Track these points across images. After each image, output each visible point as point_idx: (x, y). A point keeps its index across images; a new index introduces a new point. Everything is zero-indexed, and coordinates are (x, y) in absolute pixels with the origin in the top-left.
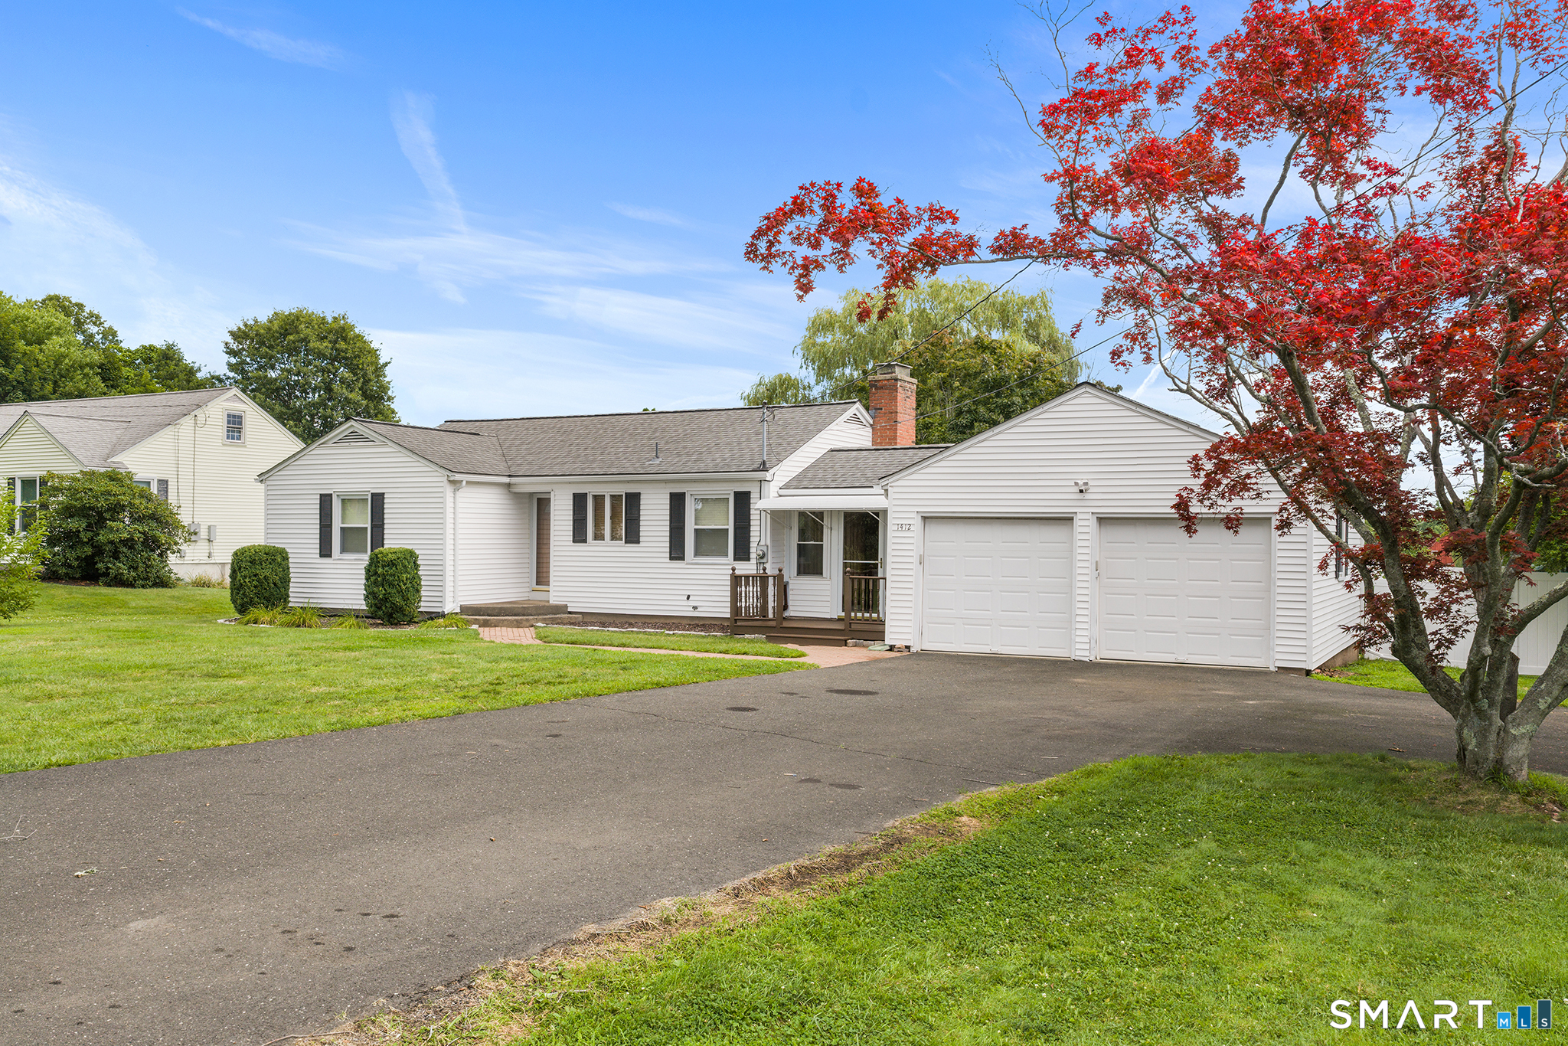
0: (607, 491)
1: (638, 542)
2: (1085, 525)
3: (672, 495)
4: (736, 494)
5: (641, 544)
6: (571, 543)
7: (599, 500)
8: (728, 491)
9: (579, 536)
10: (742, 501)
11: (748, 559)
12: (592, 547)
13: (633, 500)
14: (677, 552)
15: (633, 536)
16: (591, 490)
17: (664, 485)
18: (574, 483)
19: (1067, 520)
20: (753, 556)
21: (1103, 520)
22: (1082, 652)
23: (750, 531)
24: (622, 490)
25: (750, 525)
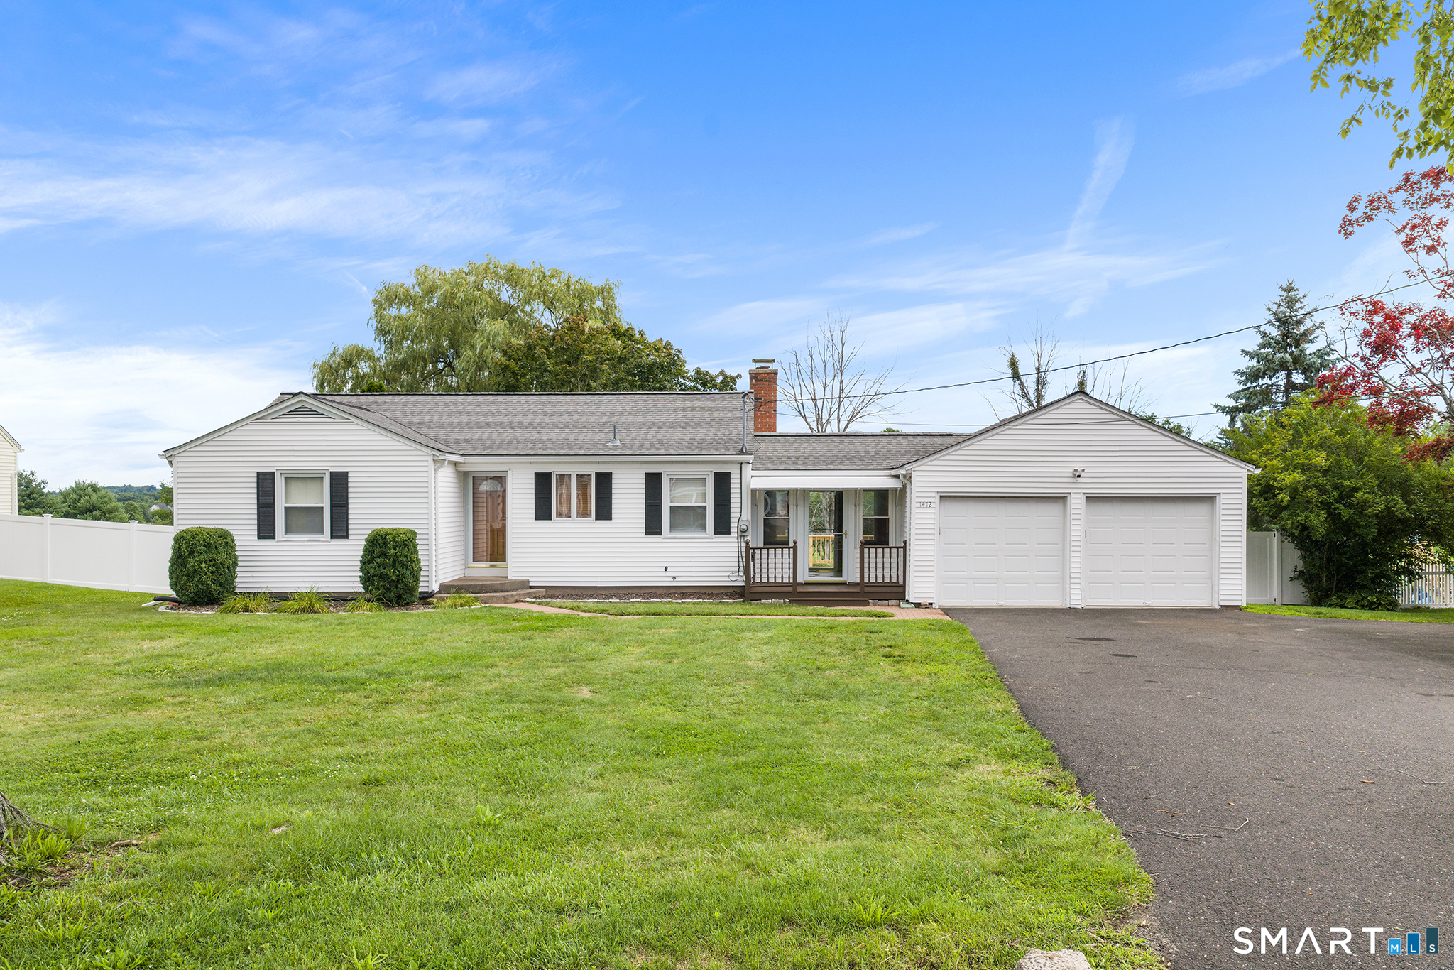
0: (573, 470)
1: (610, 518)
2: (1076, 503)
3: (647, 475)
4: (716, 474)
5: (613, 521)
6: (534, 520)
7: (563, 478)
8: (708, 472)
9: (543, 511)
10: (722, 481)
11: (729, 533)
12: (555, 525)
13: (604, 481)
14: (653, 527)
15: (604, 512)
16: (555, 470)
17: (638, 466)
18: (536, 462)
19: (1061, 499)
20: (734, 529)
21: (1091, 499)
22: (1077, 602)
23: (730, 508)
24: (592, 470)
25: (730, 503)
